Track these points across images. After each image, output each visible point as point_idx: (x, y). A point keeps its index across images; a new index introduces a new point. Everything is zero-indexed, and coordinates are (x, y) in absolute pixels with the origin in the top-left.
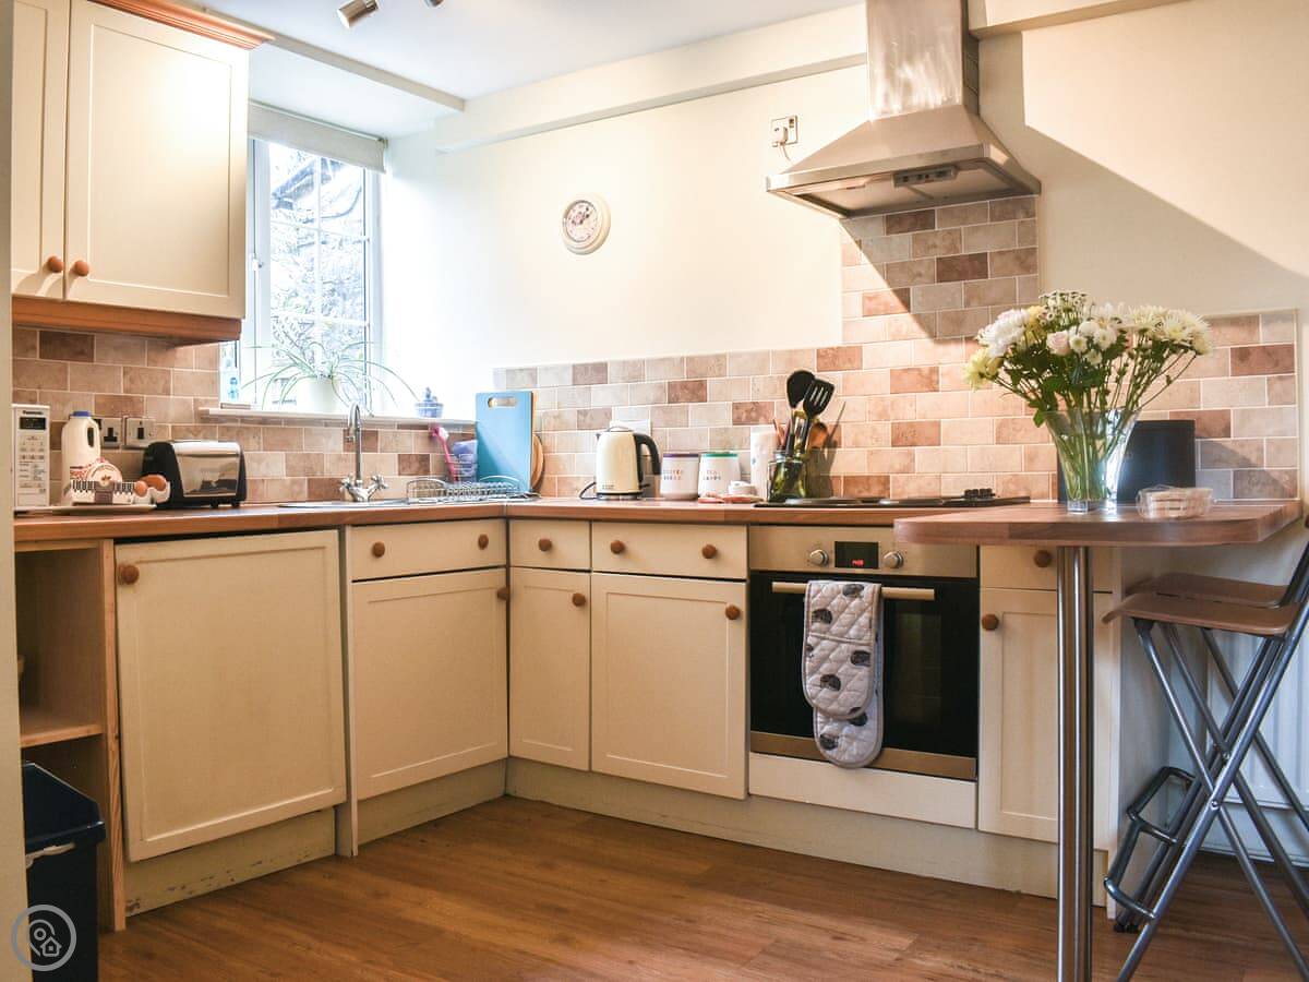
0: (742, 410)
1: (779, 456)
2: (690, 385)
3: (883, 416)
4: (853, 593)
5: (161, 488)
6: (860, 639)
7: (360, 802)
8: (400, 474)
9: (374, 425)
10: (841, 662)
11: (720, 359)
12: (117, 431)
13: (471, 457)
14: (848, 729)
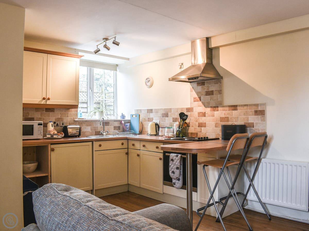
0: (174, 119)
1: (178, 129)
2: (166, 114)
3: (197, 121)
4: (177, 156)
5: (62, 134)
6: (178, 165)
7: (95, 190)
8: (114, 130)
9: (109, 121)
10: (175, 169)
11: (171, 109)
12: (59, 124)
13: (128, 127)
14: (177, 181)
